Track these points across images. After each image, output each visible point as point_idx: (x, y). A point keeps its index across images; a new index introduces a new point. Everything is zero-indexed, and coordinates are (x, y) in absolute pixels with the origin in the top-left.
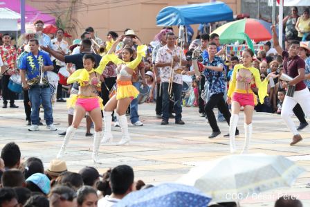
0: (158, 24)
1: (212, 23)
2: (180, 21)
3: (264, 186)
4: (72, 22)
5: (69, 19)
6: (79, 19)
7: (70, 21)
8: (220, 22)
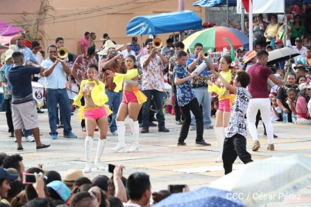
0: (128, 34)
1: (181, 32)
2: (150, 30)
3: (299, 184)
4: (39, 33)
5: (36, 30)
6: (46, 31)
7: (37, 32)
8: (190, 31)
